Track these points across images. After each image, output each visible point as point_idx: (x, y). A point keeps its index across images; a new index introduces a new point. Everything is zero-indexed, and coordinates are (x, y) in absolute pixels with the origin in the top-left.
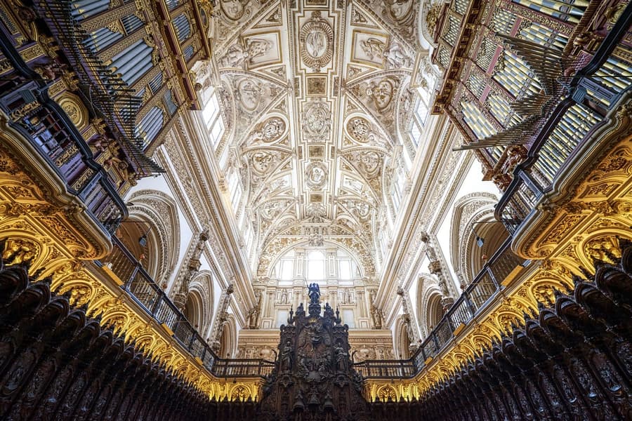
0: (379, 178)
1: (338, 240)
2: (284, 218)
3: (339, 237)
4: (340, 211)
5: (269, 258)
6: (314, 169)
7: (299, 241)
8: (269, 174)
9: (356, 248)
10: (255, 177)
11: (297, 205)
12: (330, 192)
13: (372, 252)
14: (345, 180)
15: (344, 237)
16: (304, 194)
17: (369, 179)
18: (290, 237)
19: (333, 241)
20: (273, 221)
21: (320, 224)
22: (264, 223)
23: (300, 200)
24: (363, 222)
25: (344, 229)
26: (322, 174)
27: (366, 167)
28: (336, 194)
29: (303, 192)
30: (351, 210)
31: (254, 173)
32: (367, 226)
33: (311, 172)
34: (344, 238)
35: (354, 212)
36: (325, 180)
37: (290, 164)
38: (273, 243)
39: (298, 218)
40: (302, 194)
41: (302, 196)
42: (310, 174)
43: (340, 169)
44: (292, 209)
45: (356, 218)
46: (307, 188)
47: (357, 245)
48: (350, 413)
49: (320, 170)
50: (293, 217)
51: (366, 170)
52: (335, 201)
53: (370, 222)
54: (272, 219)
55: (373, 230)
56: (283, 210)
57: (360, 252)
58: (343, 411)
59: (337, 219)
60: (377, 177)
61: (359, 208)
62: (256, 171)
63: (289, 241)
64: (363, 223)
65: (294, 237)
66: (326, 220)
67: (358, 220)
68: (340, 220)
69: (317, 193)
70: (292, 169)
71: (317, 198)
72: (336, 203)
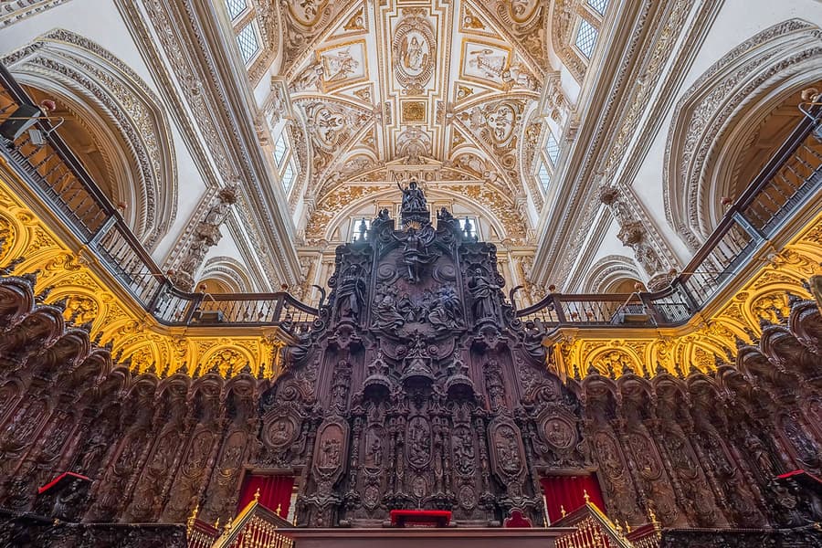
0: (541, 32)
1: (454, 189)
2: (354, 152)
3: (456, 183)
4: (458, 140)
5: (329, 214)
6: (410, 36)
7: (384, 192)
8: (320, 30)
9: (487, 199)
10: (293, 35)
11: (379, 127)
12: (439, 96)
13: (520, 201)
14: (470, 57)
15: (464, 183)
16: (391, 101)
17: (519, 37)
18: (367, 185)
19: (444, 190)
20: (334, 154)
21: (421, 167)
22: (318, 156)
23: (385, 117)
24: (501, 153)
25: (463, 172)
26: (425, 50)
27: (514, 11)
28: (451, 100)
29: (390, 97)
30: (478, 132)
31: (291, 27)
32: (507, 161)
33: (405, 45)
34: (465, 185)
35: (484, 135)
36: (430, 63)
37: (363, 16)
38: (336, 193)
39: (381, 159)
40: (387, 101)
41: (388, 105)
42: (401, 48)
43: (460, 31)
44: (369, 134)
45: (487, 146)
46: (397, 86)
47: (490, 195)
48: (520, 406)
49: (421, 38)
50: (373, 156)
51: (514, 18)
52: (449, 115)
53: (514, 152)
54: (334, 150)
55: (520, 166)
56: (353, 132)
57: (496, 204)
58: (498, 400)
59: (452, 159)
60: (536, 32)
61: (493, 125)
62: (294, 22)
63: (364, 191)
64: (501, 156)
65: (374, 184)
66: (432, 161)
67: (492, 149)
68: (457, 159)
69: (414, 99)
70: (367, 31)
71: (415, 111)
72: (450, 122)
